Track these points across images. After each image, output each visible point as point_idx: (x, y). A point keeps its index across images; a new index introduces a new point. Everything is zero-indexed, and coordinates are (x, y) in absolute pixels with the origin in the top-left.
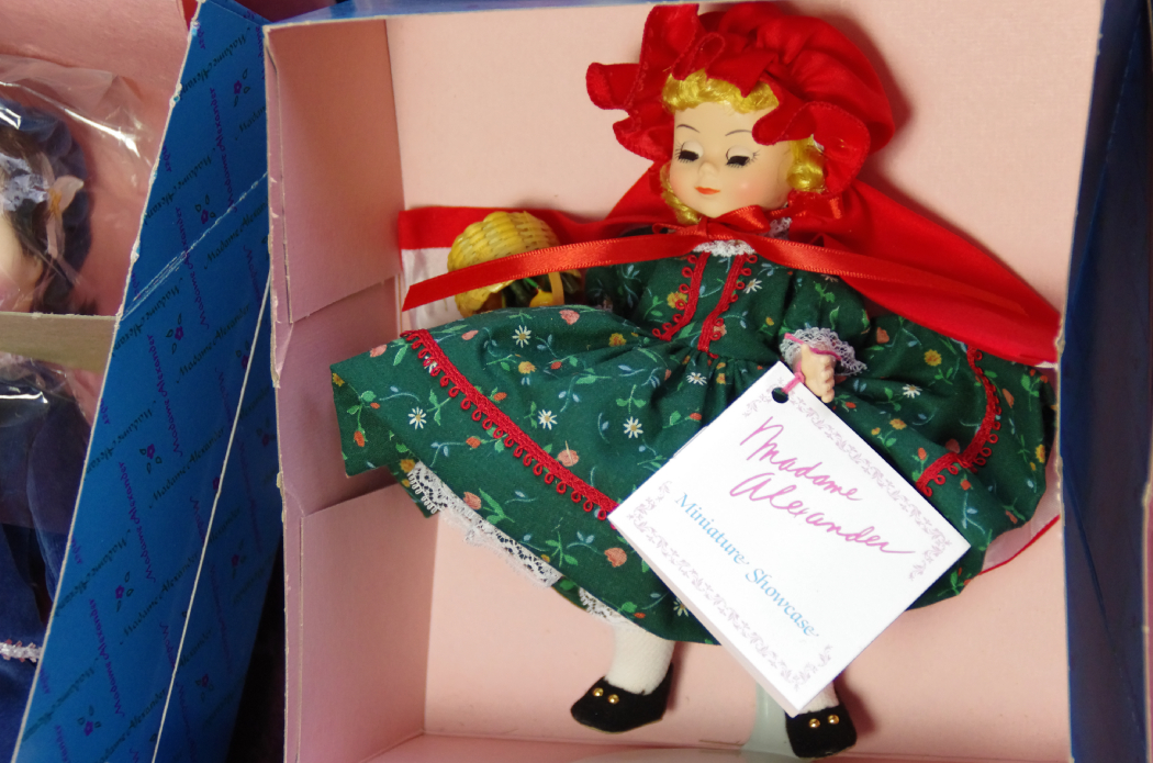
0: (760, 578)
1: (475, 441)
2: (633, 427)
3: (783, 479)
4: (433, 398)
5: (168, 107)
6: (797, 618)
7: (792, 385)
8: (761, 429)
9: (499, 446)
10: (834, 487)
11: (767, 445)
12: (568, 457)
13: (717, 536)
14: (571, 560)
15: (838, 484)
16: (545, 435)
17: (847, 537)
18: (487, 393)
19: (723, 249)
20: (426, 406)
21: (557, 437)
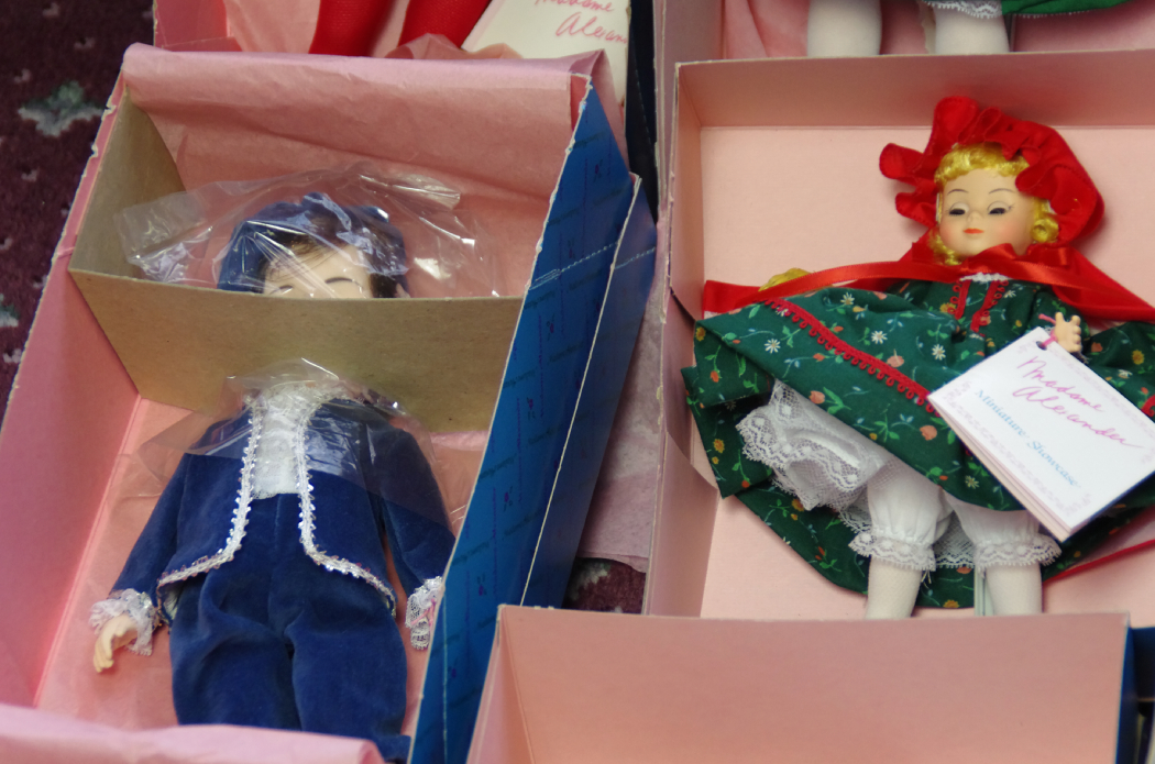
0: (1037, 447)
1: (819, 357)
2: (938, 352)
3: (1047, 392)
4: (786, 330)
5: (564, 154)
6: (1065, 475)
7: (1048, 341)
8: (1031, 361)
9: (839, 360)
10: (1084, 401)
11: (1035, 371)
12: (896, 361)
13: (1006, 418)
14: (894, 436)
15: (1088, 400)
16: (877, 348)
17: (1097, 432)
18: (829, 326)
19: (981, 277)
20: (779, 336)
21: (885, 349)
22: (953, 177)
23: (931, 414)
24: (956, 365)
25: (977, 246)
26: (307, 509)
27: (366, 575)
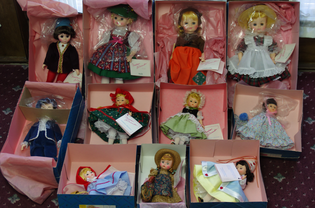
0: (127, 126)
1: (103, 116)
2: (116, 115)
3: (128, 120)
5: (75, 93)
6: (130, 129)
9: (106, 116)
11: (127, 118)
13: (124, 123)
14: (112, 125)
15: (132, 121)
16: (110, 115)
17: (134, 124)
18: (104, 113)
19: (121, 108)
20: (99, 114)
21: (111, 115)
22: (118, 97)
23: (116, 122)
24: (118, 117)
25: (120, 104)
26: (46, 132)
27: (53, 140)
